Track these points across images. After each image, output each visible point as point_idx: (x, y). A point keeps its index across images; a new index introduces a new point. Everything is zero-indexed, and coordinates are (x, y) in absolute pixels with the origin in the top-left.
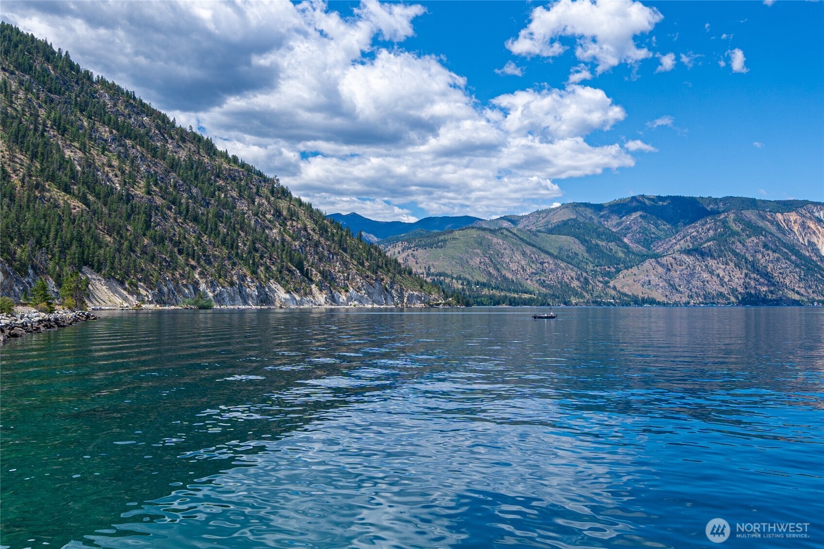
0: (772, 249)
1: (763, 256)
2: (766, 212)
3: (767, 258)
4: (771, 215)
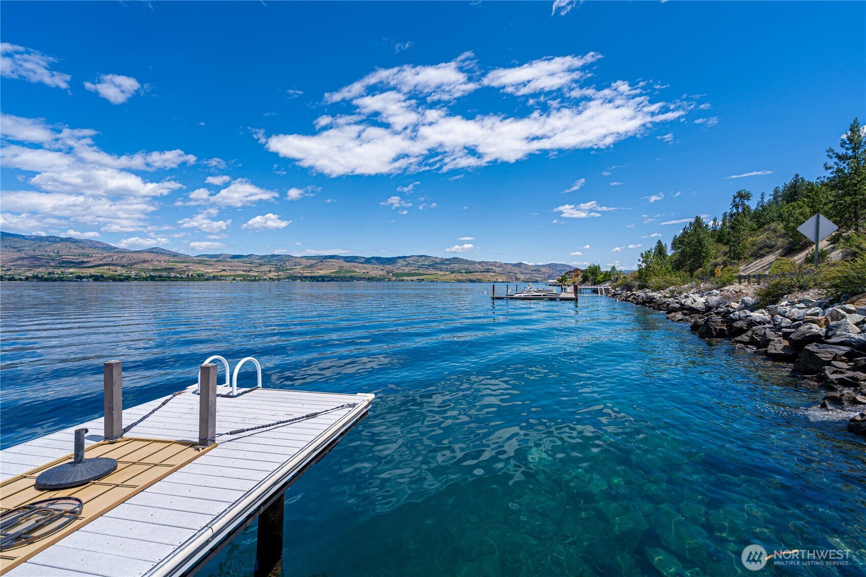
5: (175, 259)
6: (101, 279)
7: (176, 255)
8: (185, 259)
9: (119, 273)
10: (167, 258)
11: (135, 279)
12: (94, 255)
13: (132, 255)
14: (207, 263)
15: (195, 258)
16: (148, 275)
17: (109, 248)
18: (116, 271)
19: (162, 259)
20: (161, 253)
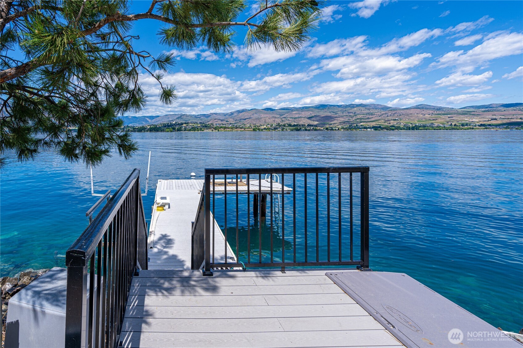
5: (438, 112)
6: (379, 129)
7: (440, 109)
8: (449, 112)
9: (391, 124)
10: (431, 112)
11: (404, 129)
12: (375, 114)
13: (402, 111)
14: (473, 113)
15: (460, 110)
16: (414, 125)
17: (385, 108)
18: (390, 123)
19: (426, 113)
20: (426, 108)
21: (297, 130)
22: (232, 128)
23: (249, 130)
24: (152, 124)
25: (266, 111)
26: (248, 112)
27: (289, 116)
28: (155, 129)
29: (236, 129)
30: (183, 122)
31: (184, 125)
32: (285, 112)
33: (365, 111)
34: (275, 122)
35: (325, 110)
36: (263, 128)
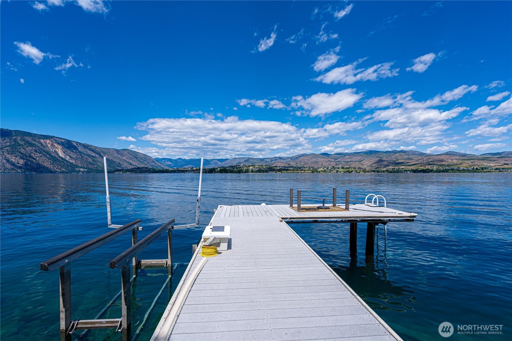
0: (38, 152)
1: (34, 155)
2: (36, 138)
3: (36, 156)
4: (38, 140)
5: (463, 158)
6: (417, 171)
7: (464, 155)
8: (471, 158)
10: (458, 158)
11: (436, 172)
12: (414, 159)
13: (435, 157)
14: (490, 159)
15: (480, 157)
16: (444, 169)
17: (422, 154)
18: (425, 167)
19: (454, 158)
20: (453, 154)
21: (349, 172)
22: (293, 170)
23: (308, 172)
24: (222, 166)
25: (323, 156)
26: (307, 156)
27: (342, 160)
28: (224, 170)
29: (297, 171)
30: (250, 165)
31: (251, 167)
32: (339, 157)
33: (405, 157)
34: (331, 165)
35: (372, 155)
36: (320, 170)
